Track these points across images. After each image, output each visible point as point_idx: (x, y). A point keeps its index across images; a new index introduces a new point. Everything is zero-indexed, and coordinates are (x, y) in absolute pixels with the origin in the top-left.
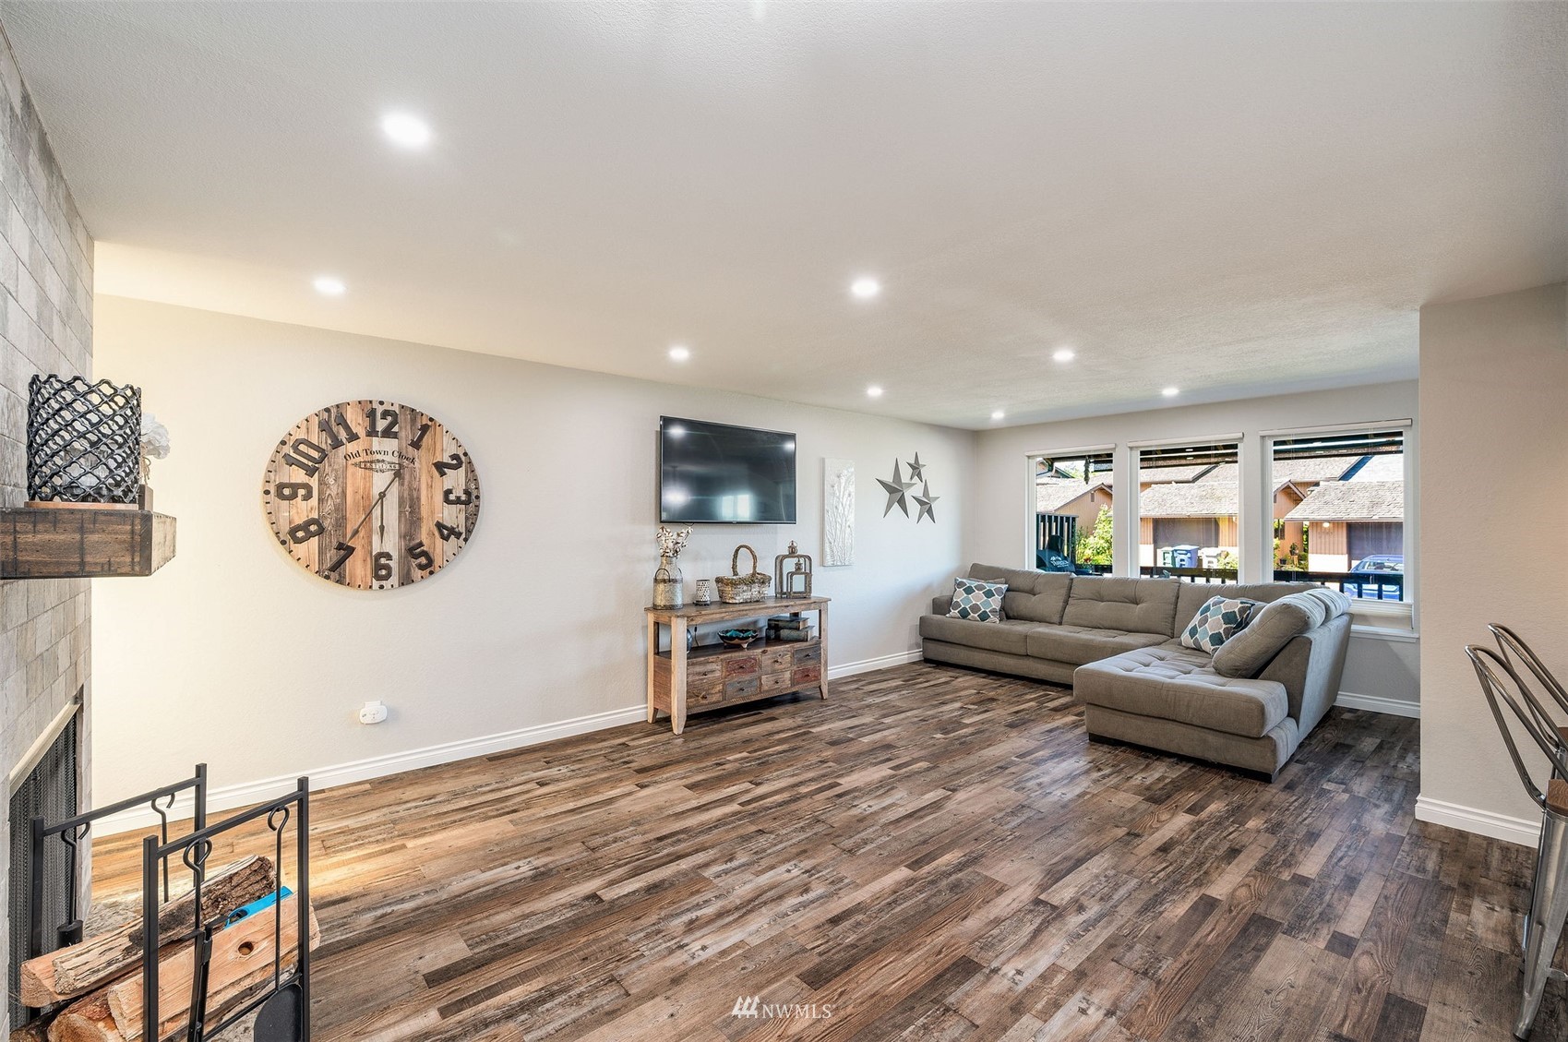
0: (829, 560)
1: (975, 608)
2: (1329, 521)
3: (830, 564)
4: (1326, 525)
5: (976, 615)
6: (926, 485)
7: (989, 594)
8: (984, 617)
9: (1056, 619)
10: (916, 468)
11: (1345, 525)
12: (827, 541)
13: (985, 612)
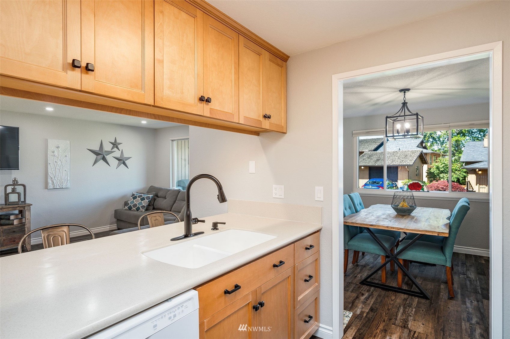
0: (50, 186)
1: (135, 205)
2: (363, 166)
3: (52, 187)
4: (363, 168)
5: (135, 208)
6: (122, 152)
7: (143, 199)
8: (138, 209)
9: (169, 209)
10: (115, 145)
11: (368, 167)
12: (49, 177)
13: (139, 207)
